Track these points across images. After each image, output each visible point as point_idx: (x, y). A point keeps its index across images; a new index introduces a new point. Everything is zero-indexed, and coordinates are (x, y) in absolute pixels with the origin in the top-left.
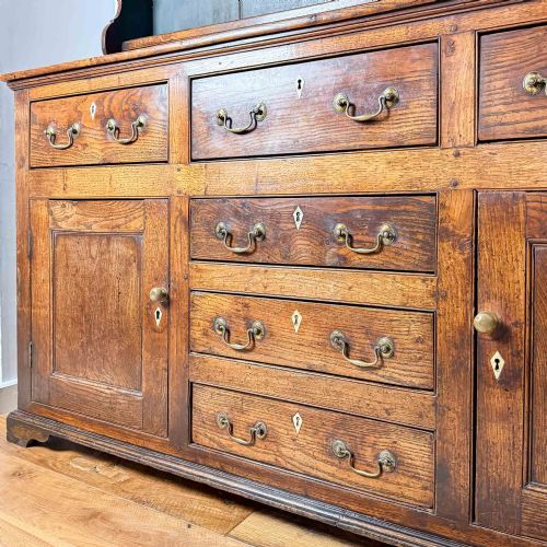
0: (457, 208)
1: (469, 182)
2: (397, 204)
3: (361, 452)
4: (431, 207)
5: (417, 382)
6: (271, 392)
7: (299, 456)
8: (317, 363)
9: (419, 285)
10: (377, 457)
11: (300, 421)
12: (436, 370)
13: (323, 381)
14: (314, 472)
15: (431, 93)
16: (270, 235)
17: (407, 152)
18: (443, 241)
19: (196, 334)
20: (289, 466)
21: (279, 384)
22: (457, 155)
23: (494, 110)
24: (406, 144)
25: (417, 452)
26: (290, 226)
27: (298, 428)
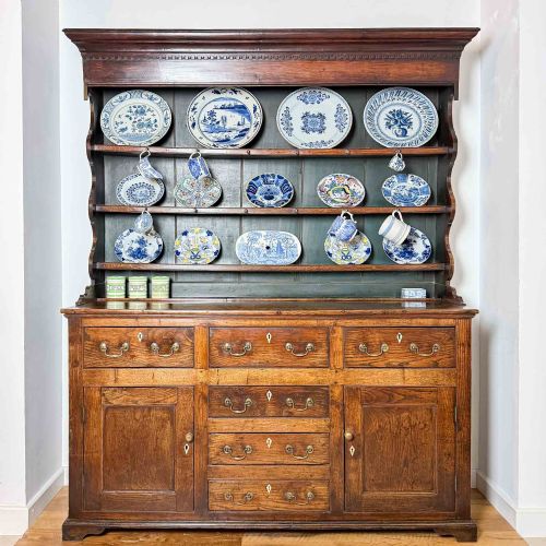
0: (337, 392)
1: (341, 382)
4: (327, 391)
5: (323, 461)
7: (271, 503)
8: (279, 460)
9: (323, 423)
11: (270, 488)
12: (330, 456)
14: (278, 509)
15: (326, 347)
16: (255, 404)
17: (317, 370)
18: (331, 405)
19: (212, 455)
20: (264, 509)
22: (337, 372)
25: (322, 489)
26: (265, 399)
27: (269, 491)
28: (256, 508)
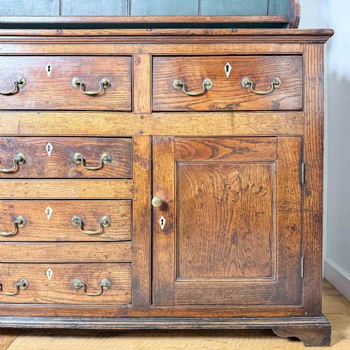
0: (142, 145)
1: (148, 132)
2: (111, 142)
3: (90, 283)
4: (130, 144)
5: (122, 237)
6: (30, 259)
7: (52, 294)
8: (62, 236)
9: (124, 186)
10: (99, 283)
11: (51, 273)
12: (133, 230)
13: (66, 247)
14: (61, 301)
15: (128, 84)
16: (29, 160)
17: (116, 114)
18: (135, 162)
20: (44, 302)
21: (37, 253)
22: (142, 118)
23: (159, 96)
24: (116, 109)
25: (122, 276)
26: (43, 154)
27: (50, 278)
28: (31, 299)
